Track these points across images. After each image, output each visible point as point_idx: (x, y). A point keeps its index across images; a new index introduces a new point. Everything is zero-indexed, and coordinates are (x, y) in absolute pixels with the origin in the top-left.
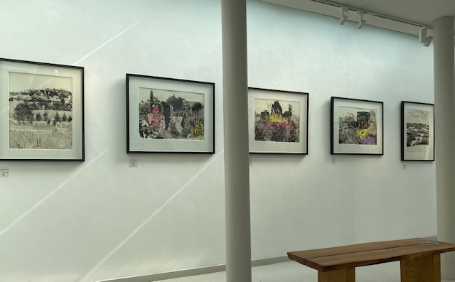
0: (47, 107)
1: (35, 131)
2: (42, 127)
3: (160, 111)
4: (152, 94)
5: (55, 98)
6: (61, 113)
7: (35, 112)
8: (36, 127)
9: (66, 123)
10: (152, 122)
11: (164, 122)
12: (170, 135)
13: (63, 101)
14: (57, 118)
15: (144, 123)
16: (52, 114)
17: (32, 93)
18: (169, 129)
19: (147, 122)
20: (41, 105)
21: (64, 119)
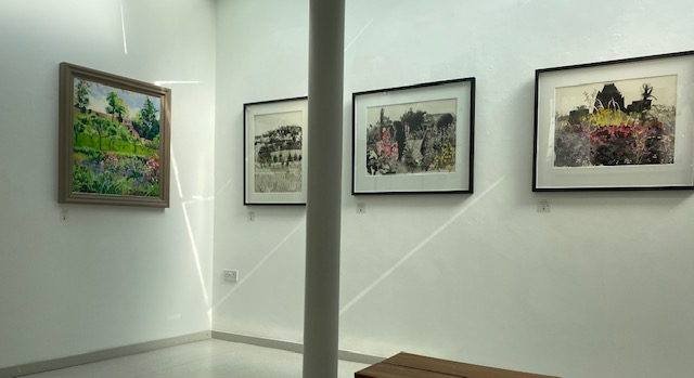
0: (282, 148)
1: (272, 173)
2: (278, 169)
3: (392, 135)
4: (382, 114)
5: (288, 137)
6: (293, 152)
7: (273, 154)
8: (274, 169)
9: (297, 163)
10: (382, 152)
11: (396, 150)
12: (404, 169)
13: (294, 139)
14: (290, 159)
15: (373, 154)
16: (285, 153)
17: (271, 134)
18: (403, 159)
19: (376, 152)
20: (277, 145)
21: (295, 159)
